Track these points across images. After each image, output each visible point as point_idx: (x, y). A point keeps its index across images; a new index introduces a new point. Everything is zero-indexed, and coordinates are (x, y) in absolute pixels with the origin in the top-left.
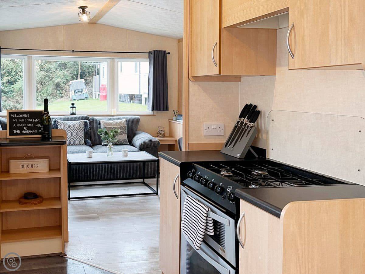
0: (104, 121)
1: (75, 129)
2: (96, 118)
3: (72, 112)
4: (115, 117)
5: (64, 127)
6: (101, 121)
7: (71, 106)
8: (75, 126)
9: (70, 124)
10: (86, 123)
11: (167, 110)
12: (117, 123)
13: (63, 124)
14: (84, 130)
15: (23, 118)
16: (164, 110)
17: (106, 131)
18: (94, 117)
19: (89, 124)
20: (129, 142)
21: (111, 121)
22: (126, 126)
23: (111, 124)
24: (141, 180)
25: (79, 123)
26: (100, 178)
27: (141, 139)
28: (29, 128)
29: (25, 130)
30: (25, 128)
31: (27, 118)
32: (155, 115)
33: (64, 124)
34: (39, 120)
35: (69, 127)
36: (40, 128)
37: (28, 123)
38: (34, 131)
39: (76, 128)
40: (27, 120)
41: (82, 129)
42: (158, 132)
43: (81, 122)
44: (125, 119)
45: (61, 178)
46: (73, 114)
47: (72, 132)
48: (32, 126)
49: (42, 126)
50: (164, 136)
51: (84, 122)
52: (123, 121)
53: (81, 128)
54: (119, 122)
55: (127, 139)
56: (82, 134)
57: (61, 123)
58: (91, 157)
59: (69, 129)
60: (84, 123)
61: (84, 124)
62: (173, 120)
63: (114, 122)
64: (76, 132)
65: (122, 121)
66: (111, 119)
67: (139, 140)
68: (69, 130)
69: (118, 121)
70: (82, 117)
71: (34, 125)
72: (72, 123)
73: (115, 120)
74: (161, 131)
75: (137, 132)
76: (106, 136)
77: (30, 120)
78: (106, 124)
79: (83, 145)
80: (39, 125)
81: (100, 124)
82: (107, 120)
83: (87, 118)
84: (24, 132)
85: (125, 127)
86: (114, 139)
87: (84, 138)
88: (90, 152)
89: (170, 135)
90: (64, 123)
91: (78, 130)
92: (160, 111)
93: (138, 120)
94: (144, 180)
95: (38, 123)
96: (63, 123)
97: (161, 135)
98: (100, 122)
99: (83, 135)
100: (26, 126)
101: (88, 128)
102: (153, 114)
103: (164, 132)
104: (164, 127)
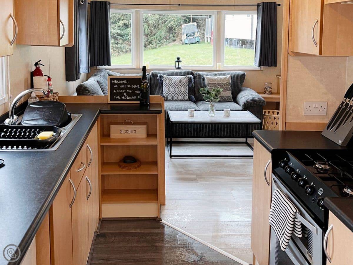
0: (208, 77)
1: (179, 85)
2: (201, 73)
3: (177, 67)
4: (220, 72)
5: (169, 82)
6: (205, 76)
7: (177, 60)
8: (180, 81)
9: (175, 79)
10: (190, 78)
11: (276, 65)
12: (221, 79)
13: (168, 79)
14: (189, 86)
15: (123, 84)
16: (272, 66)
17: (208, 91)
18: (199, 72)
19: (193, 80)
20: (233, 99)
21: (216, 77)
22: (231, 82)
23: (215, 80)
24: (244, 140)
25: (184, 78)
26: (203, 135)
27: (245, 97)
28: (129, 95)
29: (125, 96)
30: (125, 94)
31: (126, 84)
32: (262, 71)
33: (169, 79)
34: (138, 86)
35: (174, 82)
36: (138, 94)
37: (127, 89)
38: (133, 97)
39: (180, 84)
40: (127, 86)
41: (187, 85)
42: (265, 89)
43: (186, 77)
44: (230, 75)
45: (157, 145)
46: (179, 68)
47: (177, 87)
48: (131, 92)
49: (140, 93)
50: (271, 93)
51: (188, 77)
52: (228, 78)
53: (186, 84)
54: (223, 78)
55: (231, 96)
56: (186, 90)
57: (166, 78)
58: (193, 116)
59: (174, 84)
60: (188, 78)
61: (188, 80)
63: (219, 78)
64: (181, 87)
65: (226, 77)
66: (215, 75)
67: (243, 98)
68: (174, 85)
69: (223, 77)
70: (187, 72)
71: (134, 92)
72: (176, 79)
73: (219, 76)
74: (268, 87)
75: (243, 88)
76: (208, 96)
78: (210, 79)
79: (187, 100)
80: (138, 92)
82: (212, 76)
83: (192, 73)
84: (124, 97)
85: (229, 83)
86: (216, 98)
87: (188, 93)
88: (191, 111)
89: (277, 92)
90: (169, 78)
91: (183, 85)
92: (267, 67)
93: (243, 76)
94: (246, 140)
95: (137, 89)
96: (168, 78)
97: (267, 92)
98: (204, 78)
99: (187, 91)
100: (126, 92)
101: (192, 84)
102: (260, 69)
103: (271, 88)
104: (271, 84)
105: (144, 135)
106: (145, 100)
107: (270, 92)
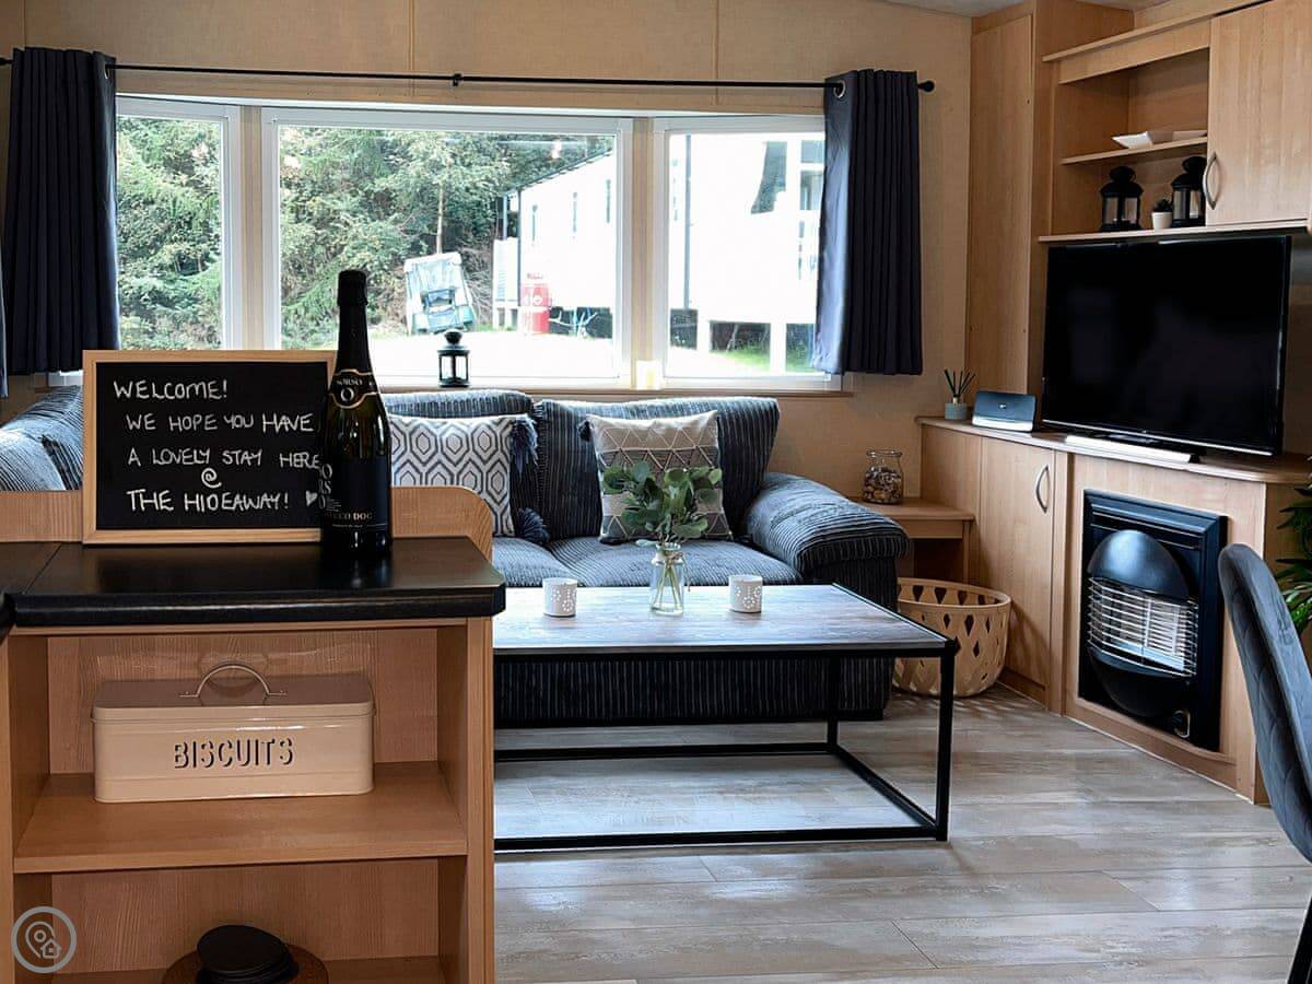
0: (605, 421)
1: (466, 458)
2: (568, 404)
3: (447, 374)
4: (658, 402)
5: (415, 449)
6: (593, 419)
7: (444, 344)
8: (469, 441)
9: (444, 433)
10: (521, 427)
11: (916, 369)
12: (670, 431)
13: (411, 434)
14: (513, 465)
15: (195, 405)
16: (899, 370)
18: (558, 402)
19: (535, 435)
20: (731, 529)
21: (644, 423)
22: (717, 446)
23: (644, 433)
25: (489, 427)
28: (234, 480)
29: (206, 492)
30: (209, 477)
31: (219, 409)
32: (850, 395)
33: (417, 433)
34: (303, 420)
35: (439, 446)
36: (309, 479)
37: (225, 439)
38: (265, 498)
39: (471, 454)
40: (220, 423)
41: (504, 460)
42: (870, 478)
43: (498, 424)
44: (708, 415)
46: (455, 383)
47: (455, 471)
48: (254, 461)
49: (322, 461)
50: (897, 499)
51: (511, 423)
52: (703, 423)
53: (499, 455)
54: (680, 428)
55: (723, 512)
56: (502, 484)
57: (403, 428)
59: (439, 456)
60: (510, 429)
61: (511, 434)
62: (942, 418)
63: (660, 425)
64: (475, 471)
65: (695, 423)
66: (638, 413)
67: (789, 524)
68: (439, 462)
69: (678, 422)
70: (501, 398)
71: (271, 459)
72: (452, 431)
73: (658, 416)
74: (884, 470)
75: (769, 475)
77: (243, 421)
78: (620, 433)
79: (505, 536)
80: (299, 460)
81: (587, 434)
82: (620, 416)
83: (523, 405)
84: (198, 501)
85: (710, 450)
87: (511, 501)
88: (563, 588)
89: (922, 489)
90: (418, 427)
91: (485, 462)
92: (881, 376)
93: (769, 418)
95: (292, 441)
96: (411, 428)
97: (883, 496)
98: (587, 424)
99: (506, 489)
100: (216, 462)
101: (531, 456)
102: (839, 389)
103: (898, 477)
104: (899, 455)
105: (351, 778)
106: (357, 516)
107: (893, 492)
